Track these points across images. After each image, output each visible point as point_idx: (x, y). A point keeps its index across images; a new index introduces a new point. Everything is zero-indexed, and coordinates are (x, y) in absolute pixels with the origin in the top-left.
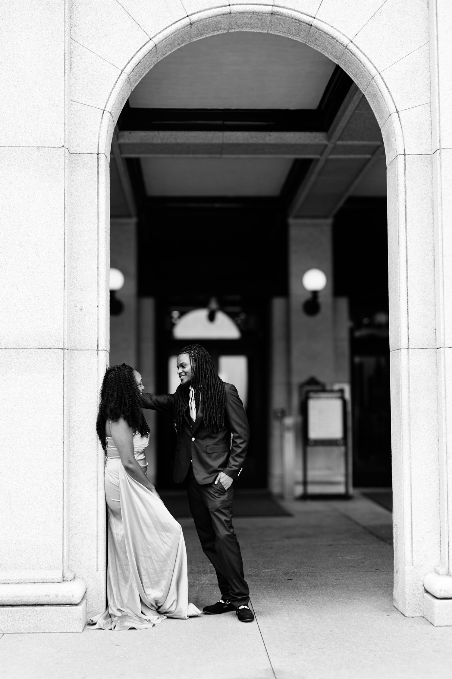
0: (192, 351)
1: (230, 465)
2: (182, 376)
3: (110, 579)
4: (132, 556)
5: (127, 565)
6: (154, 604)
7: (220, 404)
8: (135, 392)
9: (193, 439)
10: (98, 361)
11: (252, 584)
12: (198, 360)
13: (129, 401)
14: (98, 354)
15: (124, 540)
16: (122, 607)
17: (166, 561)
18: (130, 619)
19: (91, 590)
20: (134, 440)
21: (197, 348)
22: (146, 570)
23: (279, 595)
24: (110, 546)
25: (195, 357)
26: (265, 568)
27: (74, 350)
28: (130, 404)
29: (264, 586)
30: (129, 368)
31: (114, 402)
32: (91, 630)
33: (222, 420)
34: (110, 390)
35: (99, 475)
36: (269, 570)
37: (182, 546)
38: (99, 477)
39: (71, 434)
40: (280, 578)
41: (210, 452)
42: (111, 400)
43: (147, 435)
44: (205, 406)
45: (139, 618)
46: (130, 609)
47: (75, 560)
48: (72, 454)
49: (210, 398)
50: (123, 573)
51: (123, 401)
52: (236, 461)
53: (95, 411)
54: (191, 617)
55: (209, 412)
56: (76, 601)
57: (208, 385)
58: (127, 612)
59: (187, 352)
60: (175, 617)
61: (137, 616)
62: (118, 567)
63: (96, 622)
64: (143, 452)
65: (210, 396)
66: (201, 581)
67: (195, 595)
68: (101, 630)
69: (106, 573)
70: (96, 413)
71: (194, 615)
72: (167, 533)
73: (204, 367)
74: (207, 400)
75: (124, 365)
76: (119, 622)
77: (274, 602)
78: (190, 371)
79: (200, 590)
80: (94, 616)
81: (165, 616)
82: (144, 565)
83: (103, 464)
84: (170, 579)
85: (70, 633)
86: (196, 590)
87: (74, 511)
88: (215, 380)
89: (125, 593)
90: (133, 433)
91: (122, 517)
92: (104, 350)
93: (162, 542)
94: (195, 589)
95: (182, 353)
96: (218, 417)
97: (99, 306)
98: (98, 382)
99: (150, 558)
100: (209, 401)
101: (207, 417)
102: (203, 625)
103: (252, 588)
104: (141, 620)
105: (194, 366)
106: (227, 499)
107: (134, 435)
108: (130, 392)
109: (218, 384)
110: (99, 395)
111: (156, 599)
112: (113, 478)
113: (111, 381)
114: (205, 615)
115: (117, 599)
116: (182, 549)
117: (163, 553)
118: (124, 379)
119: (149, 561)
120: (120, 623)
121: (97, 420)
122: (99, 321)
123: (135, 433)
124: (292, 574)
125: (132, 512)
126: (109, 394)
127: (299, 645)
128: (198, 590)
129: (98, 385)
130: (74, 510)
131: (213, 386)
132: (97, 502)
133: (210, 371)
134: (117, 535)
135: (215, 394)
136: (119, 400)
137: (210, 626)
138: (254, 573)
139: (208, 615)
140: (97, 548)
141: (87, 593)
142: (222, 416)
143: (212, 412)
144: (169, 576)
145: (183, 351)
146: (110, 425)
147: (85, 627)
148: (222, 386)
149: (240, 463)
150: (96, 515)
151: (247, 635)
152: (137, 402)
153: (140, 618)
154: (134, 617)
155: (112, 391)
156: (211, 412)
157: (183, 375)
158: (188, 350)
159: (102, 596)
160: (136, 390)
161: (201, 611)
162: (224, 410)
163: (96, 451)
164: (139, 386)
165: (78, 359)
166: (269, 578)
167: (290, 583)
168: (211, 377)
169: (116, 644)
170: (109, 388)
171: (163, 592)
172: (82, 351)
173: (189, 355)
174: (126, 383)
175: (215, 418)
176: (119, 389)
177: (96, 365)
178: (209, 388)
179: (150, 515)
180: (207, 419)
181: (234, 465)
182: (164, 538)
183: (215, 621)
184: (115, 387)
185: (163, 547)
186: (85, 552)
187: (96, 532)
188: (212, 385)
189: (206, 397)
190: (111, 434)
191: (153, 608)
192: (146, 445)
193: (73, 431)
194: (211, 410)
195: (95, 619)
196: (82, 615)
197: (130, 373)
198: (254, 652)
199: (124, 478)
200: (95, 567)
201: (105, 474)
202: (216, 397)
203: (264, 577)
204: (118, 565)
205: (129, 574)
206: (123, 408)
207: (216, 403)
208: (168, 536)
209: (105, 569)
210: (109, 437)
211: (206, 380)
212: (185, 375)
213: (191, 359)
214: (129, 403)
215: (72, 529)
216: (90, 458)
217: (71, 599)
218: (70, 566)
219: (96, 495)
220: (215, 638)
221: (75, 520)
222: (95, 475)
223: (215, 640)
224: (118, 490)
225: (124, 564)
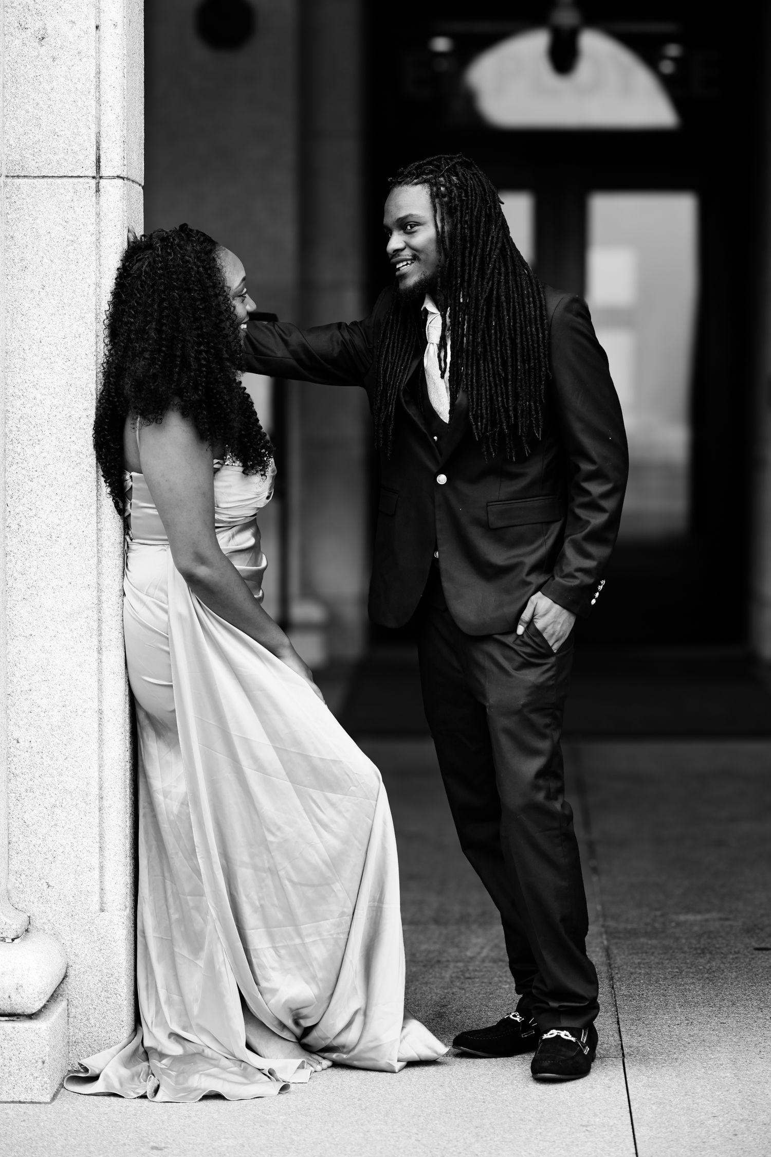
0: (442, 179)
2: (402, 261)
3: (144, 937)
4: (215, 866)
5: (198, 893)
6: (289, 1023)
7: (529, 364)
8: (219, 323)
9: (442, 479)
10: (98, 214)
11: (634, 963)
12: (461, 211)
13: (200, 352)
14: (98, 191)
15: (189, 813)
16: (184, 1029)
17: (326, 882)
18: (207, 1066)
19: (83, 970)
20: (216, 483)
21: (458, 168)
22: (262, 910)
23: (717, 1000)
24: (146, 832)
25: (451, 198)
26: (689, 910)
27: (18, 177)
28: (203, 362)
29: (672, 968)
30: (202, 239)
31: (147, 355)
33: (537, 419)
34: (134, 317)
35: (104, 598)
36: (699, 917)
37: (384, 835)
38: (104, 605)
39: (10, 459)
40: (732, 943)
41: (500, 524)
42: (138, 349)
43: (265, 466)
44: (478, 370)
45: (239, 1062)
46: (209, 1033)
47: (27, 872)
48: (14, 527)
49: (496, 342)
50: (185, 921)
51: (178, 353)
52: (587, 555)
53: (90, 385)
54: (412, 1064)
55: (491, 390)
56: (29, 1005)
57: (489, 300)
58: (201, 1043)
59: (425, 181)
60: (356, 1063)
61: (234, 1056)
62: (171, 900)
63: (97, 1072)
64: (253, 523)
65: (496, 338)
66: (467, 949)
67: (437, 994)
68: (112, 1098)
69: (132, 917)
70: (94, 392)
71: (423, 1058)
72: (331, 795)
73: (478, 237)
74: (485, 351)
75: (184, 227)
76: (174, 1073)
77: (695, 1022)
78: (432, 247)
79: (458, 977)
80: (94, 1052)
81: (324, 1058)
82: (254, 896)
83: (119, 562)
84: (342, 944)
85: (12, 1105)
86: (443, 978)
87: (24, 715)
88: (516, 281)
89: (194, 984)
90: (216, 461)
91: (180, 737)
92: (118, 177)
93: (311, 821)
94: (441, 973)
95: (407, 183)
97: (102, 28)
98: (98, 285)
99: (273, 871)
100: (492, 357)
101: (481, 410)
102: (448, 1090)
103: (632, 973)
104: (245, 1069)
105: (446, 228)
106: (551, 683)
107: (216, 466)
108: (204, 323)
109: (522, 294)
110: (103, 333)
111: (294, 1007)
112: (149, 609)
113: (139, 283)
114: (458, 1059)
115: (169, 1001)
116: (384, 848)
117: (316, 859)
118: (181, 276)
119: (269, 882)
120: (177, 1076)
121: (96, 415)
122: (102, 76)
123: (221, 461)
125: (212, 721)
126: (132, 328)
128: (452, 977)
130: (24, 712)
131: (508, 303)
132: (100, 688)
133: (501, 250)
134: (165, 797)
135: (515, 330)
136: (164, 349)
137: (469, 1095)
138: (647, 924)
140: (101, 836)
141: (70, 980)
142: (535, 406)
143: (499, 392)
144: (338, 934)
145: (410, 174)
146: (137, 432)
147: (62, 1086)
148: (538, 305)
149: (599, 564)
150: (97, 729)
151: (586, 1126)
152: (226, 356)
153: (243, 1064)
154: (222, 1059)
155: (141, 318)
156: (496, 392)
157: (406, 260)
158: (427, 174)
159: (120, 990)
160: (222, 317)
161: (446, 1045)
162: (543, 387)
163: (95, 517)
164: (237, 303)
165: (30, 207)
166: (694, 941)
167: (759, 959)
168: (503, 269)
169: (152, 1144)
170: (133, 308)
171: (317, 984)
172: (45, 180)
173: (432, 190)
175: (512, 413)
176: (166, 312)
177: (92, 228)
179: (273, 735)
180: (482, 413)
181: (580, 570)
182: (321, 810)
183: (487, 1080)
184: (152, 305)
185: (317, 840)
186: (61, 849)
187: (97, 786)
188: (503, 298)
189: (483, 339)
190: (140, 465)
191: (285, 1035)
192: (262, 502)
193: (19, 450)
194: (496, 387)
195: (93, 1063)
196: (48, 1048)
197: (203, 256)
199: (183, 610)
200: (96, 898)
201: (124, 594)
202: (518, 341)
203: (677, 939)
204: (169, 892)
205: (205, 921)
206: (176, 377)
207: (517, 360)
208: (332, 804)
209: (129, 902)
210: (134, 474)
211: (486, 281)
212: (411, 260)
213: (438, 205)
214: (197, 359)
215: (17, 772)
216: (75, 543)
217: (13, 997)
218: (13, 893)
219: (95, 665)
220: (478, 1135)
221: (27, 745)
222: (90, 597)
223: (477, 1141)
224: (167, 649)
225: (187, 889)
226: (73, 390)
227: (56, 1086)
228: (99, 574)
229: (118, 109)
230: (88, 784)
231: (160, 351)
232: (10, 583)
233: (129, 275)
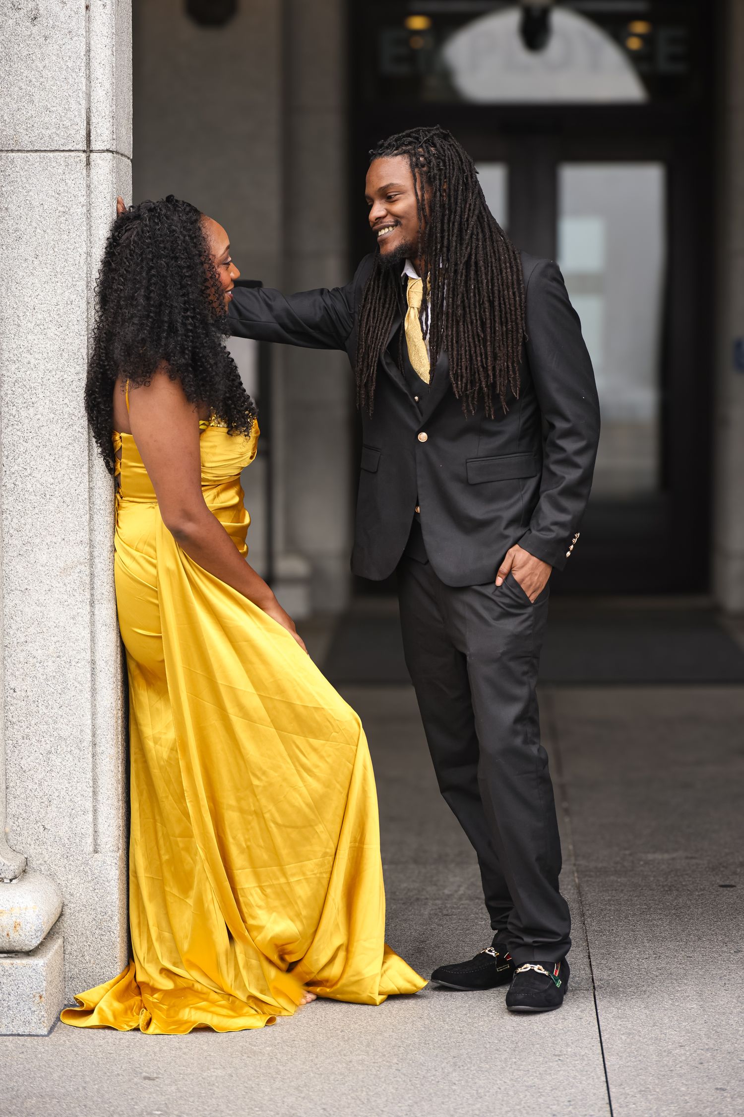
0: (420, 150)
1: (544, 523)
2: (384, 228)
4: (202, 810)
5: (187, 834)
6: (275, 958)
7: (507, 326)
8: (205, 290)
9: (423, 437)
10: (88, 186)
12: (440, 180)
13: (187, 318)
14: (88, 164)
15: (178, 759)
16: (174, 964)
17: (309, 824)
18: (197, 1000)
19: (78, 909)
21: (437, 140)
22: (248, 851)
23: (683, 935)
24: (137, 777)
25: (430, 168)
26: (656, 849)
27: (12, 151)
28: (190, 327)
29: (641, 904)
30: (188, 209)
31: (136, 320)
32: (76, 1031)
34: (123, 284)
35: (96, 554)
36: (666, 856)
37: (365, 779)
38: (97, 560)
40: (698, 880)
41: (478, 480)
42: (128, 316)
43: (248, 427)
45: (227, 996)
46: (198, 968)
47: (24, 815)
48: (10, 486)
49: (475, 305)
50: (175, 861)
51: (166, 319)
52: (562, 510)
53: (81, 350)
54: (391, 997)
55: (470, 351)
56: (27, 942)
57: (467, 264)
58: (192, 979)
59: (405, 152)
61: (222, 990)
63: (92, 1005)
65: (475, 301)
66: (444, 887)
70: (85, 357)
71: (402, 991)
72: (313, 741)
73: (456, 203)
75: (170, 199)
76: (165, 1007)
77: (663, 956)
79: (436, 914)
81: (309, 992)
82: (241, 838)
83: (110, 519)
85: (11, 1038)
86: (422, 915)
87: (20, 665)
88: (493, 248)
89: (184, 920)
91: (168, 686)
92: (108, 151)
93: (295, 766)
94: (420, 911)
96: (500, 370)
97: (92, 7)
98: (89, 254)
99: (259, 814)
101: (461, 369)
102: (427, 1022)
106: (529, 632)
107: (202, 427)
108: (190, 290)
109: (500, 259)
112: (139, 563)
113: (128, 252)
114: (436, 993)
117: (299, 802)
118: (168, 245)
119: (255, 824)
120: (168, 1010)
121: (88, 378)
122: (92, 54)
124: (738, 870)
125: (199, 671)
126: (122, 295)
127: (717, 1089)
128: (430, 914)
129: (89, 265)
130: (20, 662)
132: (93, 640)
133: (478, 216)
134: (155, 743)
135: (493, 293)
136: (152, 315)
137: (447, 1027)
138: (617, 863)
139: (448, 994)
140: (95, 781)
141: (66, 918)
142: (513, 366)
143: (478, 352)
144: (321, 873)
145: (390, 146)
146: (127, 395)
148: (515, 269)
149: (574, 517)
150: (90, 679)
151: (559, 1056)
152: (211, 321)
154: (213, 994)
155: (130, 285)
156: (475, 352)
157: (388, 227)
158: (406, 145)
159: (113, 928)
160: (207, 284)
162: (520, 348)
163: (87, 476)
165: (23, 179)
166: (661, 879)
167: (724, 896)
168: (480, 236)
169: (144, 1074)
170: (122, 275)
172: (38, 154)
173: (411, 160)
174: (176, 258)
175: (490, 373)
176: (154, 280)
177: (83, 200)
178: (472, 273)
179: (257, 683)
180: (462, 373)
181: (555, 523)
182: (304, 755)
183: (464, 1012)
184: (140, 273)
185: (300, 784)
186: (57, 794)
187: (90, 733)
188: (481, 263)
189: (463, 302)
190: (129, 426)
192: (246, 462)
193: (14, 412)
194: (475, 347)
196: (44, 984)
197: (189, 226)
198: (570, 1108)
199: (171, 565)
200: (90, 840)
201: (115, 550)
202: (496, 303)
203: (645, 877)
205: (195, 861)
206: (163, 342)
207: (495, 322)
208: (315, 750)
209: (121, 844)
210: (123, 435)
211: (465, 246)
212: (392, 226)
213: (417, 175)
214: (184, 324)
215: (14, 720)
216: (68, 500)
217: (12, 935)
218: (11, 836)
219: (87, 618)
220: (455, 1064)
221: (24, 694)
222: (82, 552)
223: (455, 1070)
224: (156, 601)
225: (177, 831)
226: (65, 355)
227: (53, 1020)
228: (91, 530)
229: (107, 85)
230: (82, 731)
231: (148, 316)
232: (6, 540)
233: (118, 245)
